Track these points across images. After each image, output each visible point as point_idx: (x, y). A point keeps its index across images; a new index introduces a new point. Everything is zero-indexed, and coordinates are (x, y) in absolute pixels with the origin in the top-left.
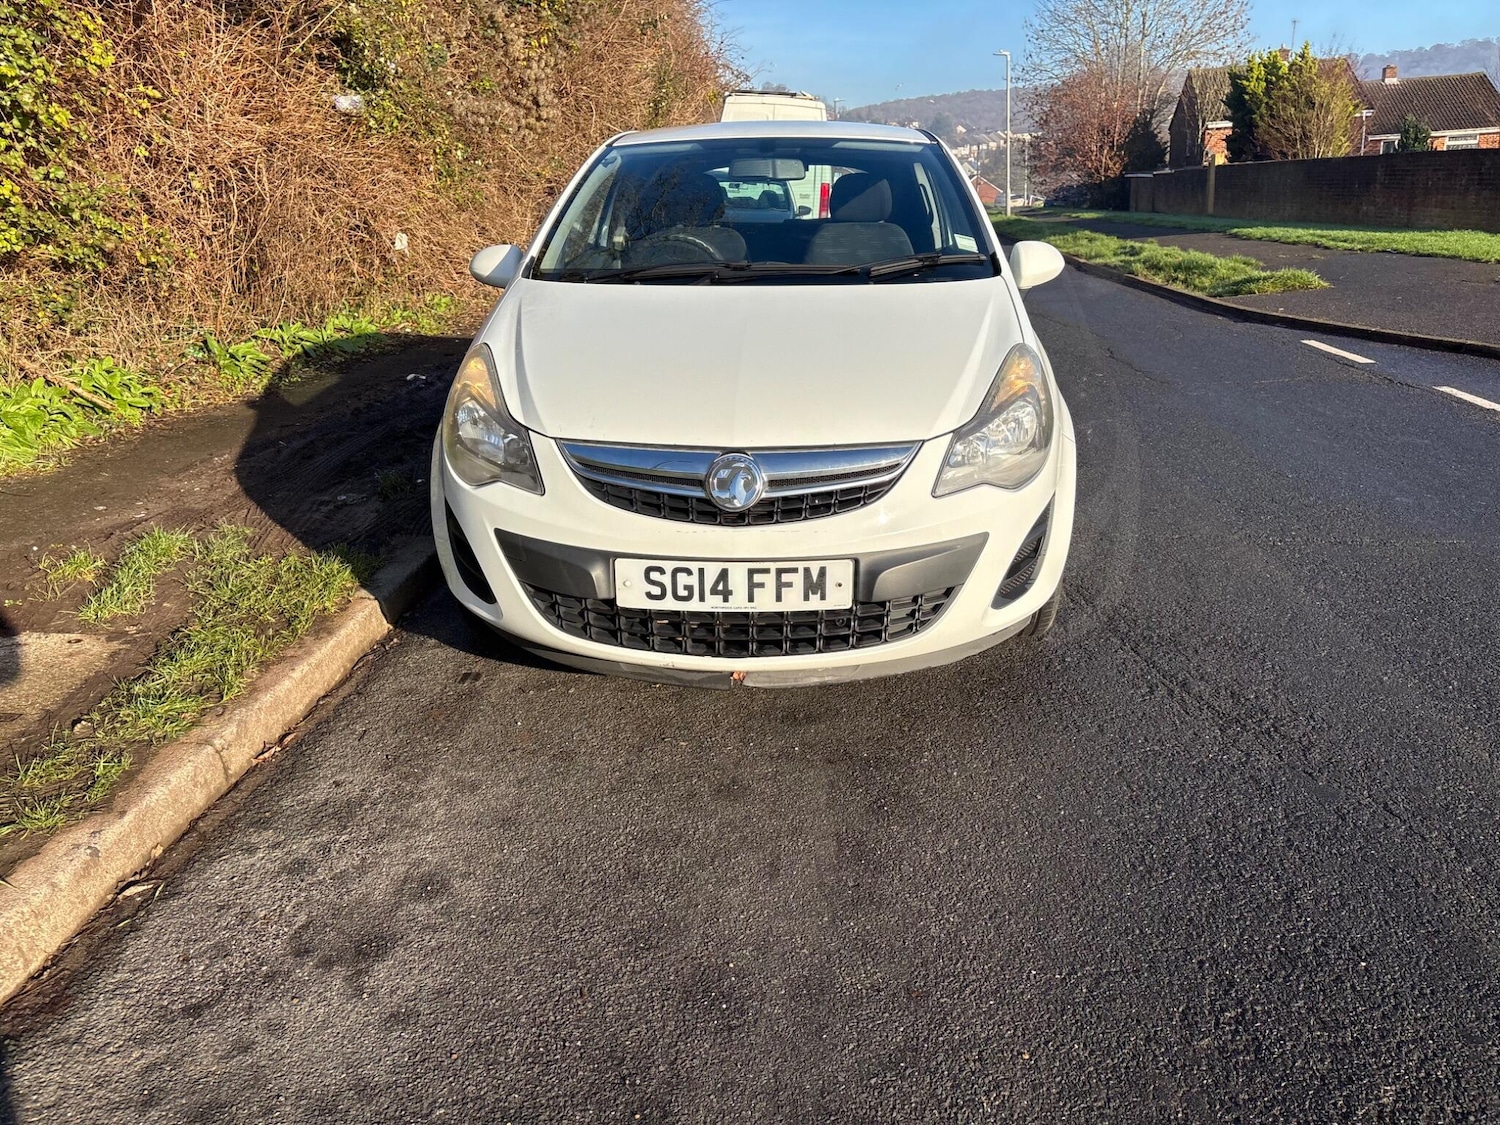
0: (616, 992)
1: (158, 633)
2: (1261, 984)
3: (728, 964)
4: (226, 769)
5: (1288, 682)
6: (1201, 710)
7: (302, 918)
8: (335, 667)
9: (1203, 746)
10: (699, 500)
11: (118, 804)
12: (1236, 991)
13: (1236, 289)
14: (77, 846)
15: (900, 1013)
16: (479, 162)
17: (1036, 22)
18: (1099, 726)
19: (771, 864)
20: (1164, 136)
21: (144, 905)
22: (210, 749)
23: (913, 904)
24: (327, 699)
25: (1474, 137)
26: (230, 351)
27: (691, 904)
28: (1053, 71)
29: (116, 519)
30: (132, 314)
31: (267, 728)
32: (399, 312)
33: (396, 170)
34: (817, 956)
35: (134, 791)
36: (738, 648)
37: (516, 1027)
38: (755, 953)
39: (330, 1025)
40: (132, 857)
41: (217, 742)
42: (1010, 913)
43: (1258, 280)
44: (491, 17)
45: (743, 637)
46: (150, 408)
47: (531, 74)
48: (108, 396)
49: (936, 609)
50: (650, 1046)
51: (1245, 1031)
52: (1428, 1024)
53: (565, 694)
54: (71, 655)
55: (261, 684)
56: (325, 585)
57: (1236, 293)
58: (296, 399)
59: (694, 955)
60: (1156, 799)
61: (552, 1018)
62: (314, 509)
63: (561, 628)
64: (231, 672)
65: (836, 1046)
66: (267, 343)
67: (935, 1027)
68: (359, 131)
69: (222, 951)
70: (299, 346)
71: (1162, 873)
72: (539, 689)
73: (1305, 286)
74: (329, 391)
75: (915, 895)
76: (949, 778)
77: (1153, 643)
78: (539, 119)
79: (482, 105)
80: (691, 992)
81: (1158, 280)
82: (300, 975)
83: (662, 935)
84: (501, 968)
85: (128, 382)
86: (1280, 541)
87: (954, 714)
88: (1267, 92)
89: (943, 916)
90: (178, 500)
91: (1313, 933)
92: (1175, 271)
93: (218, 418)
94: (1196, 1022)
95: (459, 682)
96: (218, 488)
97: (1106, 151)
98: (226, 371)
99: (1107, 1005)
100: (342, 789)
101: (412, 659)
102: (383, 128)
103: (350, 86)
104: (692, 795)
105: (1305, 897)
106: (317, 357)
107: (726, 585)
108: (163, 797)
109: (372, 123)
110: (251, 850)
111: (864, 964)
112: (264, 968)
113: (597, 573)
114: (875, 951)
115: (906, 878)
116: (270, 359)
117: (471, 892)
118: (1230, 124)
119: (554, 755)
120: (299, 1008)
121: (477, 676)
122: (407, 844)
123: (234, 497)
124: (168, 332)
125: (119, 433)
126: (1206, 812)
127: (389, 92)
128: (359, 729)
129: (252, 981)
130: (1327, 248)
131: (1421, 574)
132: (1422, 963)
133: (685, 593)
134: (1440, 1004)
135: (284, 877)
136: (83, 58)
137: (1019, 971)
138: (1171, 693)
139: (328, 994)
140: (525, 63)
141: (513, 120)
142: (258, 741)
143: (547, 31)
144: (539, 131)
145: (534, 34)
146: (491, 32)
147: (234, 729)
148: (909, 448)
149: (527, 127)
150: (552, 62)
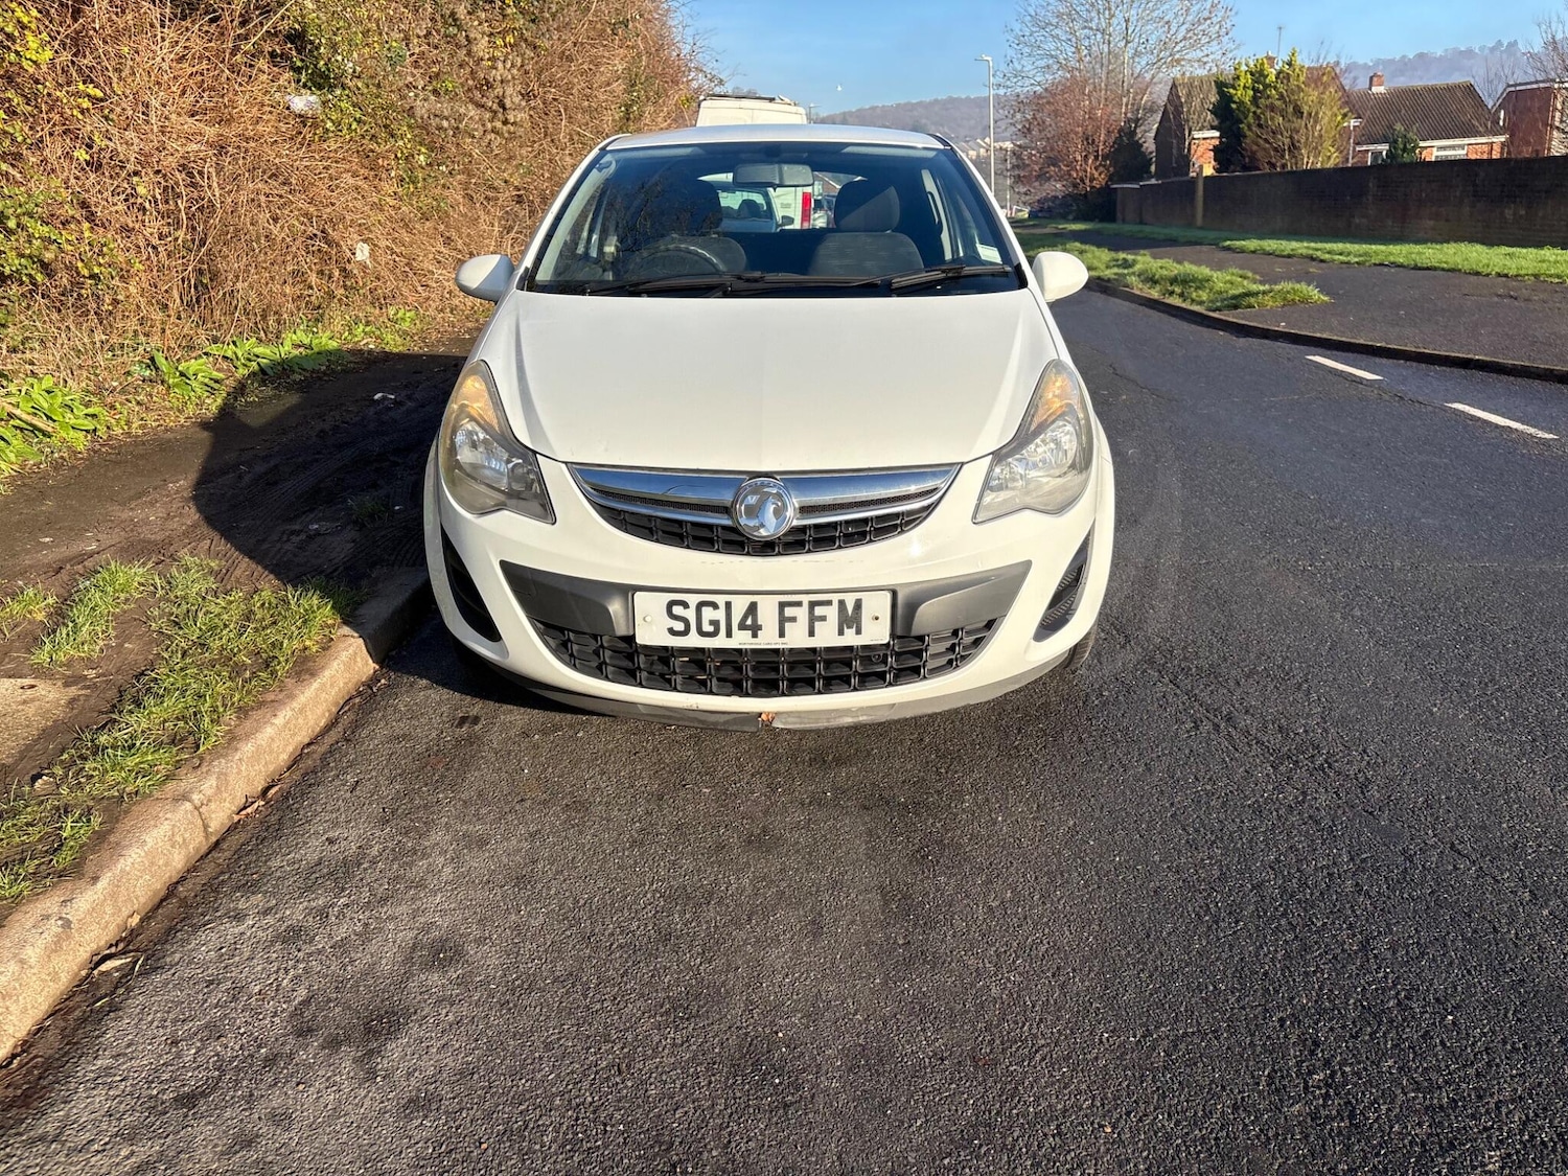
0: (657, 1068)
1: (120, 677)
2: (1347, 1042)
3: (777, 1033)
4: (206, 827)
5: (1336, 714)
6: (1250, 746)
7: (302, 993)
8: (319, 712)
9: (1257, 785)
10: (724, 528)
11: (90, 868)
12: (1322, 1051)
13: (1235, 303)
14: (47, 917)
15: (968, 1084)
16: (443, 168)
17: (1017, 27)
18: (1146, 765)
19: (813, 922)
20: (1150, 145)
21: (124, 981)
22: (188, 805)
23: (970, 963)
24: (313, 747)
25: (1462, 147)
26: (180, 368)
27: (731, 968)
28: (1035, 78)
29: (63, 551)
30: (73, 329)
31: (249, 781)
32: (361, 327)
33: (355, 175)
34: (872, 1022)
35: (106, 854)
36: (767, 686)
37: (551, 1110)
38: (804, 1021)
39: (343, 1113)
40: (106, 927)
41: (196, 797)
42: (1074, 970)
43: (1257, 293)
44: (453, 14)
45: (772, 676)
46: (95, 430)
47: (497, 74)
48: (49, 418)
49: (977, 643)
50: (699, 1128)
51: (1337, 1095)
52: (1525, 1082)
53: (574, 738)
54: (25, 702)
55: (239, 731)
56: (305, 622)
57: (1236, 307)
58: (255, 420)
59: (739, 1024)
60: (1214, 842)
61: (590, 1099)
62: (285, 539)
63: (574, 667)
64: (207, 720)
65: (903, 1123)
66: (220, 360)
67: (1007, 1099)
68: (315, 134)
69: (214, 1032)
70: (254, 364)
71: (1230, 923)
72: (544, 732)
73: (1305, 300)
74: (291, 411)
75: (970, 953)
76: (995, 824)
77: (1192, 675)
78: (505, 122)
79: (445, 107)
80: (738, 1065)
81: (1155, 294)
82: (304, 1057)
83: (701, 1003)
84: (529, 1044)
85: (70, 403)
86: (1311, 566)
87: (993, 753)
88: (1255, 100)
89: (1003, 974)
90: (132, 531)
91: (1395, 985)
92: (1171, 285)
93: (169, 441)
94: (1284, 1087)
95: (457, 727)
96: (175, 517)
97: (1090, 161)
98: (176, 390)
99: (1188, 1069)
100: (337, 846)
101: (403, 702)
102: (341, 131)
103: (305, 86)
104: (720, 847)
105: (1382, 945)
106: (275, 374)
107: (755, 620)
108: (139, 860)
109: (329, 125)
110: (239, 917)
111: (923, 1030)
112: (263, 1051)
113: (615, 607)
114: (933, 1015)
115: (959, 934)
116: (224, 377)
117: (488, 959)
118: (1217, 134)
119: (567, 805)
120: (306, 1095)
121: (476, 720)
122: (413, 906)
123: (194, 526)
124: (112, 349)
125: (62, 457)
126: (1268, 855)
127: (347, 92)
128: (351, 779)
129: (251, 1066)
130: (1322, 261)
131: (1458, 599)
132: (1510, 1015)
133: (711, 629)
134: (1535, 1060)
135: (278, 946)
136: (17, 53)
137: (1091, 1034)
138: (1216, 727)
139: (338, 1078)
140: (490, 63)
141: (477, 123)
142: (239, 794)
143: (512, 29)
144: (506, 135)
145: (499, 32)
146: (453, 30)
147: (214, 783)
148: (949, 471)
149: (493, 131)
150: (518, 62)
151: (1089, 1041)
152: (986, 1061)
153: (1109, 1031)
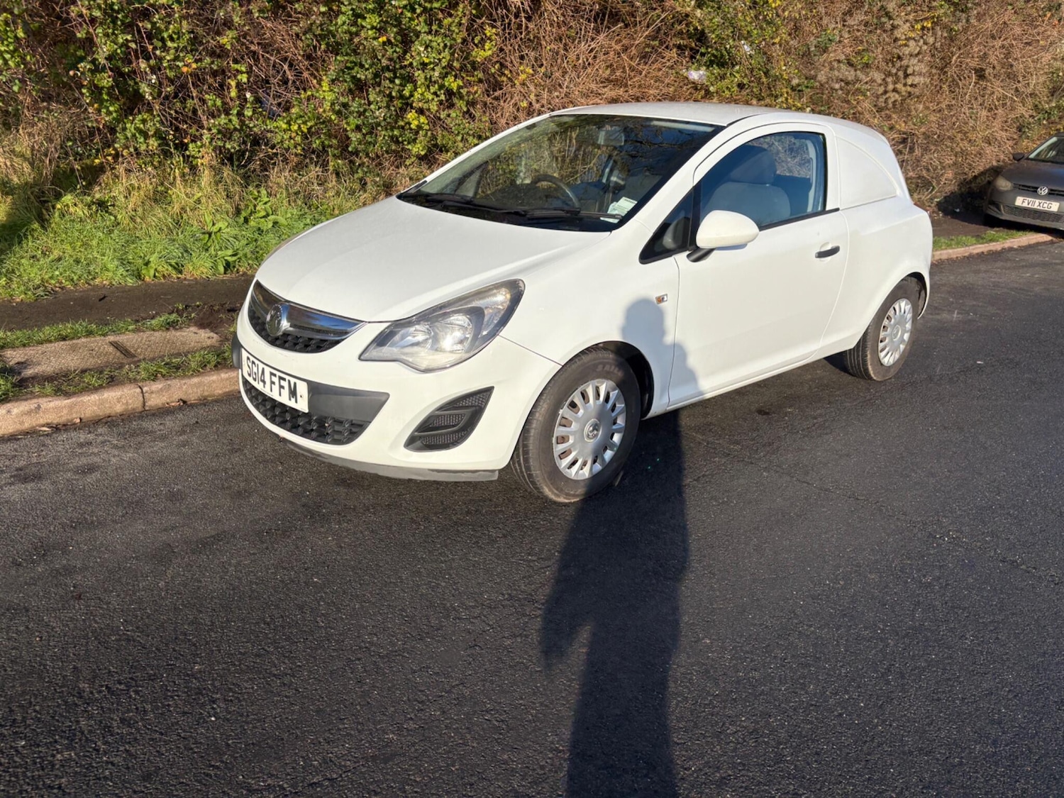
4: (144, 402)
11: (75, 395)
22: (138, 390)
35: (87, 393)
40: (61, 417)
41: (146, 389)
44: (884, 9)
54: (197, 342)
68: (699, 94)
78: (905, 85)
100: (158, 426)
107: (264, 378)
108: (94, 400)
109: (711, 89)
133: (255, 376)
140: (904, 42)
141: (880, 85)
142: (176, 397)
143: (933, 17)
144: (904, 94)
145: (922, 20)
146: (884, 20)
147: (160, 386)
148: (357, 324)
149: (895, 90)
150: (931, 40)
151: (113, 617)
152: (79, 597)
153: (125, 621)
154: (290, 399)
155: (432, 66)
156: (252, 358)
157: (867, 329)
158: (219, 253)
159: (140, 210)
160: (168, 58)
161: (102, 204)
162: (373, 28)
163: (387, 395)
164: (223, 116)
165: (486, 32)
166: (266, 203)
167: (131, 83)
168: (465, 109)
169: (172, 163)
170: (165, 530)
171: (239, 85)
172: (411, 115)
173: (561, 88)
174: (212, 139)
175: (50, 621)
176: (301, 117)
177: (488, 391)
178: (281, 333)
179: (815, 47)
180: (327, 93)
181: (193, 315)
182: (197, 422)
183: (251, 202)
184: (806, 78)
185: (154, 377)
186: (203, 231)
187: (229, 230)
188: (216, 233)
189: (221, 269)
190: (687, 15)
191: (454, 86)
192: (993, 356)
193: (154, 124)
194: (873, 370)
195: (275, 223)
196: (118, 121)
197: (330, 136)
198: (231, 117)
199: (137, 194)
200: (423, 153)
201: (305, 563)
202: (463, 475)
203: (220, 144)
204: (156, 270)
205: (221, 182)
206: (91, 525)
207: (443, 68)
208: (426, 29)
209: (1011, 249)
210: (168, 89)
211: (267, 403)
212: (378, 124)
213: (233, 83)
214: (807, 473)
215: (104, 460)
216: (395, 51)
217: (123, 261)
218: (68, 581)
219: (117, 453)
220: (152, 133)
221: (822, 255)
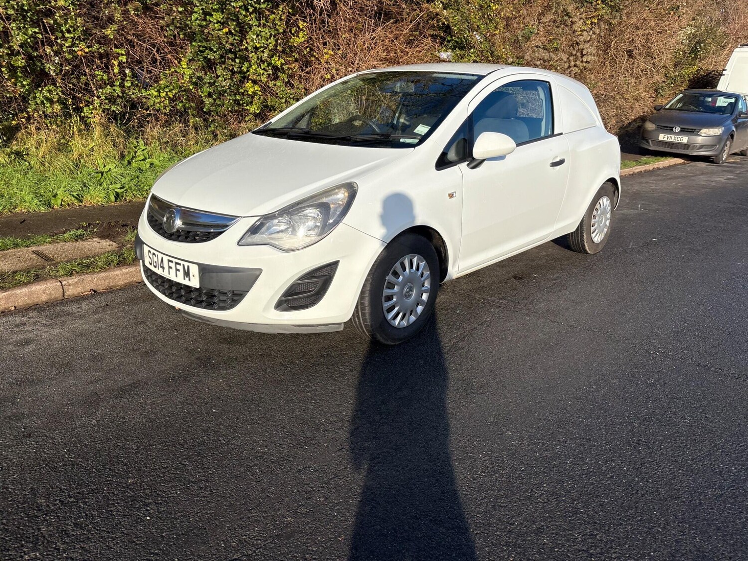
4: (64, 292)
22: (59, 283)
35: (20, 288)
41: (64, 282)
44: (565, 11)
47: (583, 38)
54: (101, 249)
55: (109, 269)
78: (582, 62)
103: (450, 48)
107: (163, 264)
108: (25, 292)
133: (155, 264)
140: (580, 33)
141: (566, 62)
142: (88, 287)
143: (598, 16)
144: (582, 68)
145: (590, 18)
146: (566, 18)
147: (76, 280)
148: (234, 219)
149: (575, 66)
150: (597, 31)
151: (59, 449)
152: (29, 436)
153: (68, 451)
154: (184, 279)
155: (262, 49)
156: (152, 251)
157: (583, 217)
158: (110, 186)
159: (48, 157)
160: (67, 45)
161: (18, 154)
162: (218, 22)
163: (261, 270)
164: (109, 87)
165: (300, 25)
166: (143, 150)
167: (39, 64)
168: (287, 80)
169: (71, 122)
170: (91, 383)
171: (120, 63)
172: (249, 85)
173: (353, 64)
174: (101, 104)
175: (8, 455)
176: (168, 86)
177: (335, 264)
178: (175, 230)
179: (522, 36)
180: (186, 70)
181: (95, 230)
182: (107, 305)
183: (132, 149)
184: (517, 58)
185: (70, 274)
186: (97, 171)
187: (116, 170)
188: (106, 172)
189: (113, 198)
190: (437, 14)
191: (279, 64)
192: (662, 235)
193: (57, 94)
194: (588, 246)
195: (152, 164)
196: (30, 92)
197: (188, 100)
198: (114, 88)
199: (45, 145)
200: (258, 112)
201: (205, 399)
202: (318, 328)
203: (107, 107)
204: (62, 200)
205: (108, 135)
206: (32, 383)
207: (270, 51)
208: (257, 23)
209: (659, 169)
210: (67, 68)
211: (165, 283)
212: (225, 92)
213: (116, 63)
214: (556, 316)
215: (37, 336)
216: (235, 39)
217: (37, 195)
218: (19, 424)
219: (46, 330)
220: (56, 99)
221: (554, 164)
